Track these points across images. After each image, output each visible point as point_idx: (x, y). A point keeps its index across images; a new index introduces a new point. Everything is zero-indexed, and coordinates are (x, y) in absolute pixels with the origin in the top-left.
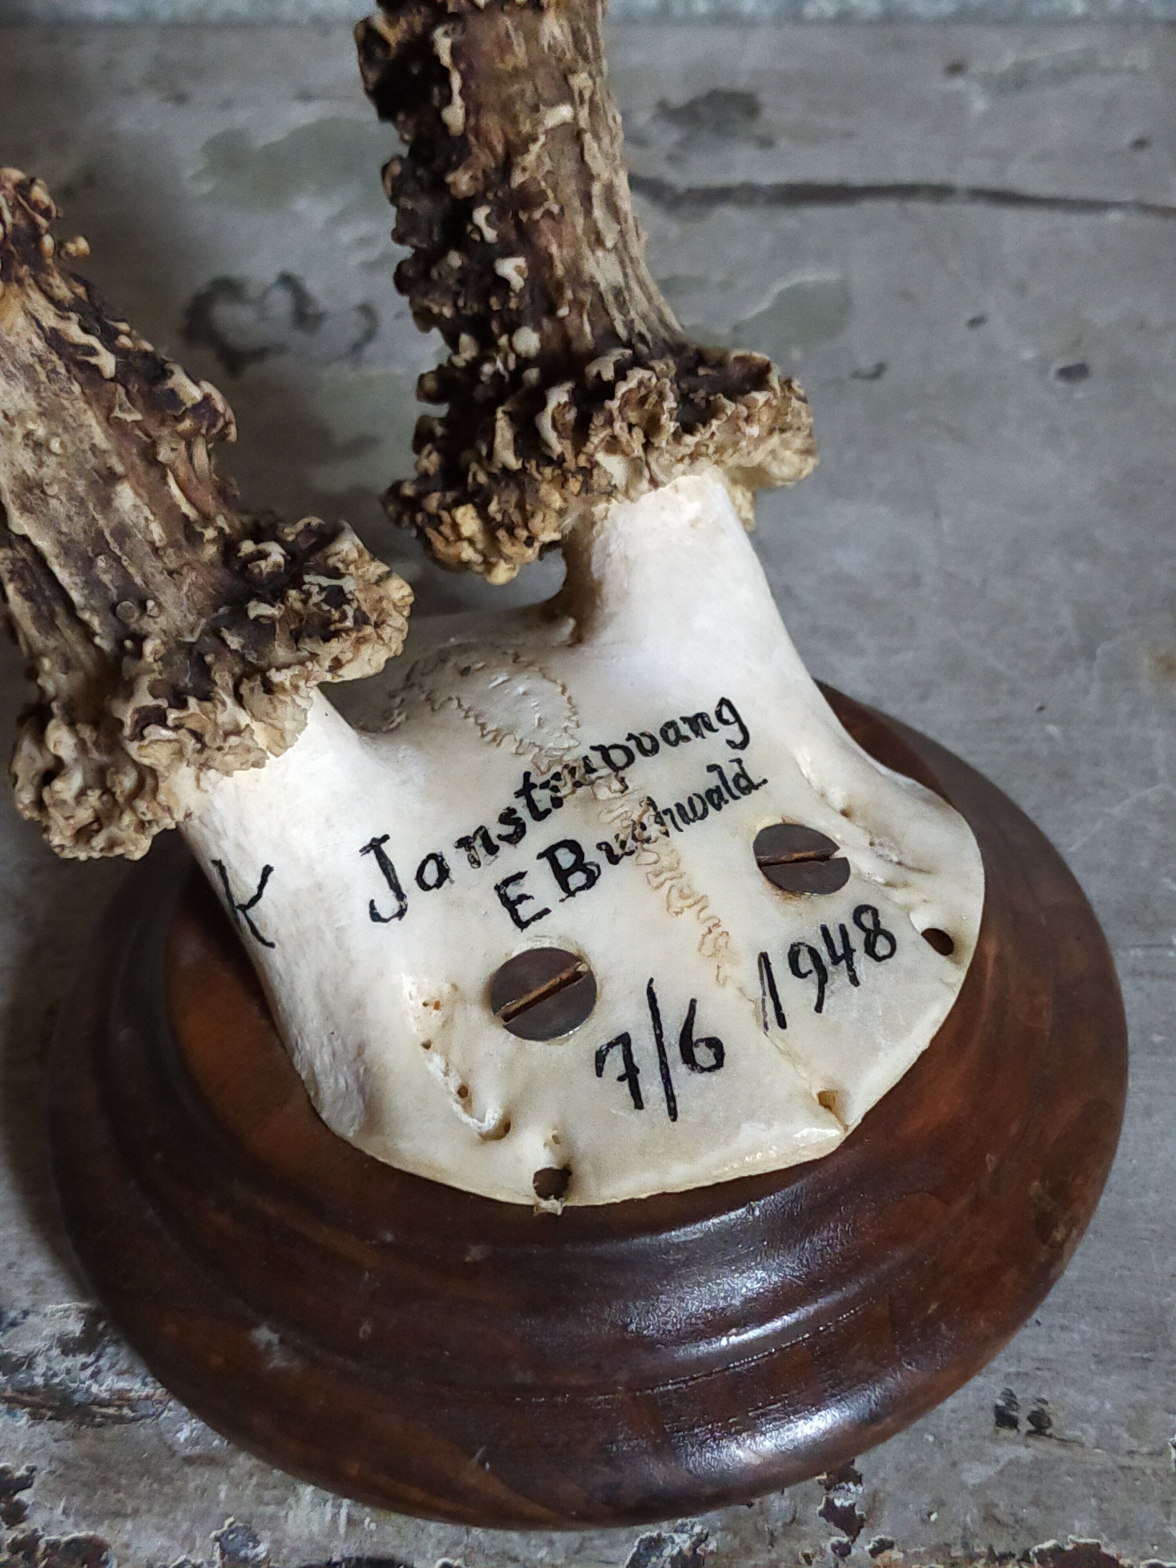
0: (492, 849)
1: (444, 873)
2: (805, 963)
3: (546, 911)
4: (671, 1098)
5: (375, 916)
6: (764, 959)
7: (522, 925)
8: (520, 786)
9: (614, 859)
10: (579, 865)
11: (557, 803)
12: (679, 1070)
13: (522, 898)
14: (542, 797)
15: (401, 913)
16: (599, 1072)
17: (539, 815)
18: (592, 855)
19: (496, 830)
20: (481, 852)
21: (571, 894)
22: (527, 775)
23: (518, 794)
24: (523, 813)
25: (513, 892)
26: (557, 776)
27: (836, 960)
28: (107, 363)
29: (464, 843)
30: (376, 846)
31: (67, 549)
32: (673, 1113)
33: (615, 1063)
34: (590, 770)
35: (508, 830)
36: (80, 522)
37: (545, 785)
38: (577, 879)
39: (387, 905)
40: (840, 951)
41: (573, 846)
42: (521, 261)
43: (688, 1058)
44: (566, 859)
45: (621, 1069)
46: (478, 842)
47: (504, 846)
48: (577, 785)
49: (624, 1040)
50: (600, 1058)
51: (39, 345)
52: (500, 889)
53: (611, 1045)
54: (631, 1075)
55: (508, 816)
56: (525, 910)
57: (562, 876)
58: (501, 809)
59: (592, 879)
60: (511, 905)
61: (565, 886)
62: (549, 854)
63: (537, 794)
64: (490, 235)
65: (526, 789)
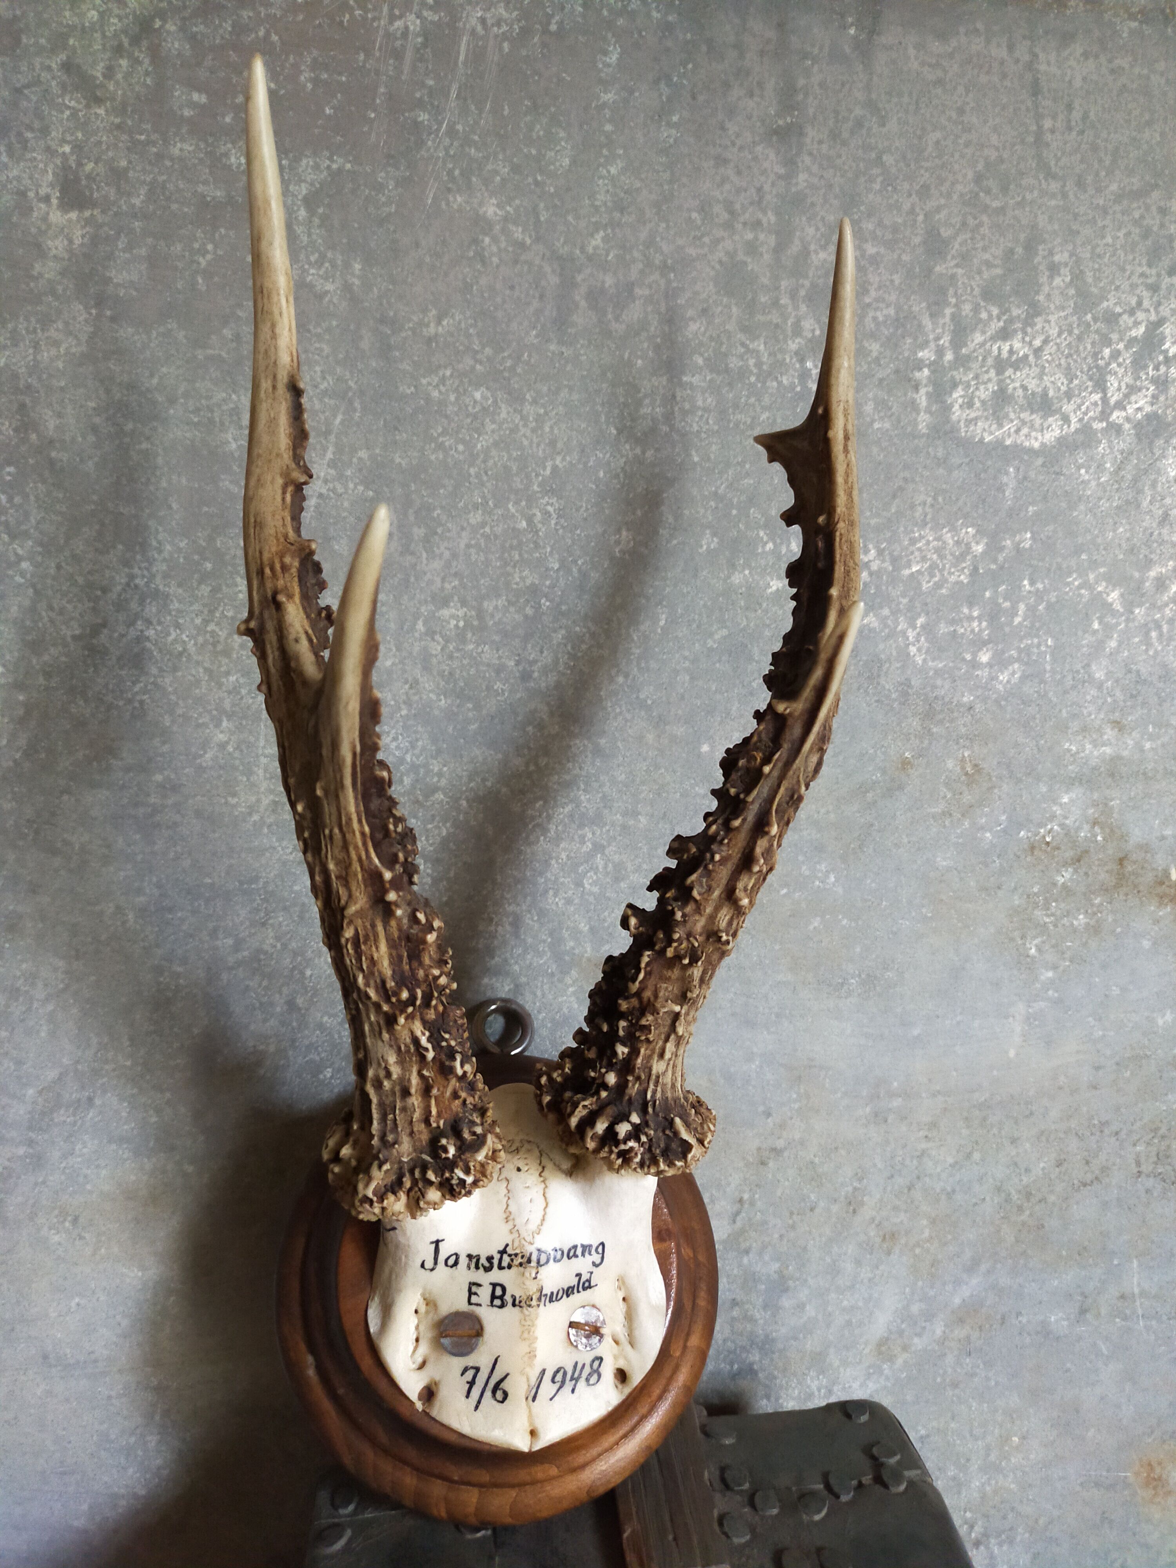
0: (477, 1267)
1: (456, 1263)
2: (559, 1377)
3: (480, 1305)
4: (479, 1402)
5: (423, 1266)
6: (543, 1372)
7: (470, 1303)
8: (501, 1249)
9: (514, 1305)
10: (501, 1298)
11: (510, 1267)
12: (488, 1394)
13: (476, 1294)
14: (506, 1260)
15: (432, 1270)
16: (462, 1374)
17: (500, 1268)
18: (508, 1298)
19: (483, 1261)
20: (473, 1265)
21: (492, 1305)
22: (507, 1245)
23: (499, 1252)
24: (496, 1262)
25: (474, 1289)
26: (516, 1255)
27: (572, 1379)
28: (430, 1055)
29: (470, 1256)
30: (437, 1242)
31: (381, 1104)
32: (477, 1408)
33: (470, 1374)
34: (529, 1261)
35: (487, 1265)
36: (391, 1099)
37: (510, 1255)
38: (497, 1302)
39: (429, 1264)
40: (576, 1375)
41: (504, 1289)
42: (626, 1050)
43: (494, 1392)
44: (499, 1292)
45: (470, 1379)
46: (474, 1260)
47: (482, 1269)
48: (521, 1264)
49: (477, 1369)
50: (466, 1370)
51: (408, 1040)
52: (472, 1284)
53: (472, 1368)
54: (472, 1383)
55: (490, 1259)
56: (474, 1299)
57: (493, 1297)
58: (489, 1254)
59: (502, 1306)
60: (471, 1293)
61: (492, 1302)
62: (494, 1285)
63: (505, 1257)
64: (621, 1033)
65: (503, 1252)
